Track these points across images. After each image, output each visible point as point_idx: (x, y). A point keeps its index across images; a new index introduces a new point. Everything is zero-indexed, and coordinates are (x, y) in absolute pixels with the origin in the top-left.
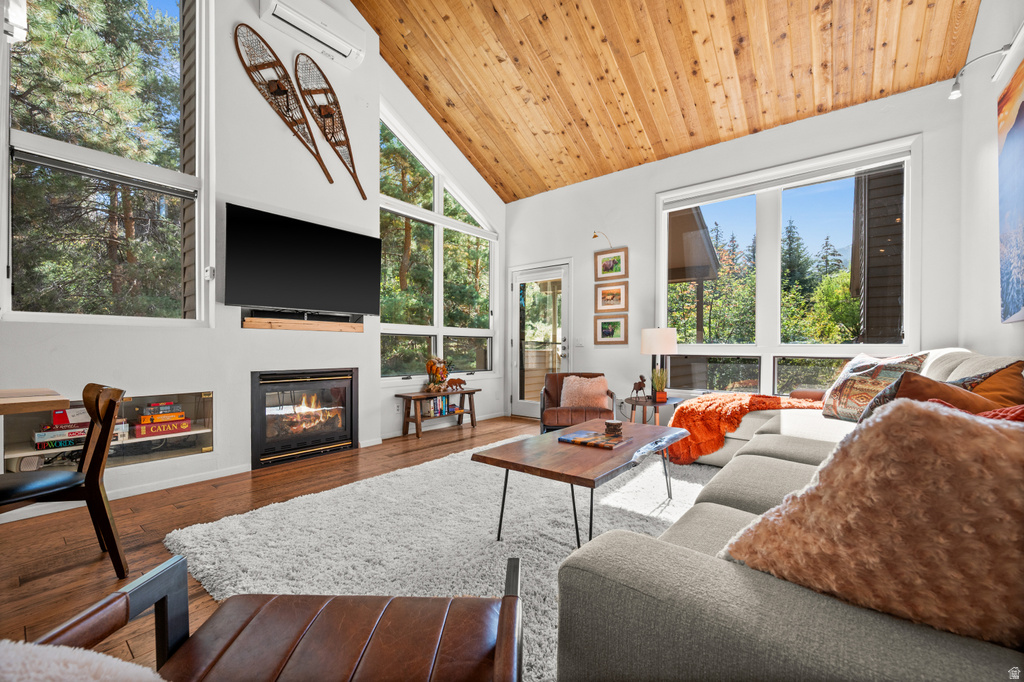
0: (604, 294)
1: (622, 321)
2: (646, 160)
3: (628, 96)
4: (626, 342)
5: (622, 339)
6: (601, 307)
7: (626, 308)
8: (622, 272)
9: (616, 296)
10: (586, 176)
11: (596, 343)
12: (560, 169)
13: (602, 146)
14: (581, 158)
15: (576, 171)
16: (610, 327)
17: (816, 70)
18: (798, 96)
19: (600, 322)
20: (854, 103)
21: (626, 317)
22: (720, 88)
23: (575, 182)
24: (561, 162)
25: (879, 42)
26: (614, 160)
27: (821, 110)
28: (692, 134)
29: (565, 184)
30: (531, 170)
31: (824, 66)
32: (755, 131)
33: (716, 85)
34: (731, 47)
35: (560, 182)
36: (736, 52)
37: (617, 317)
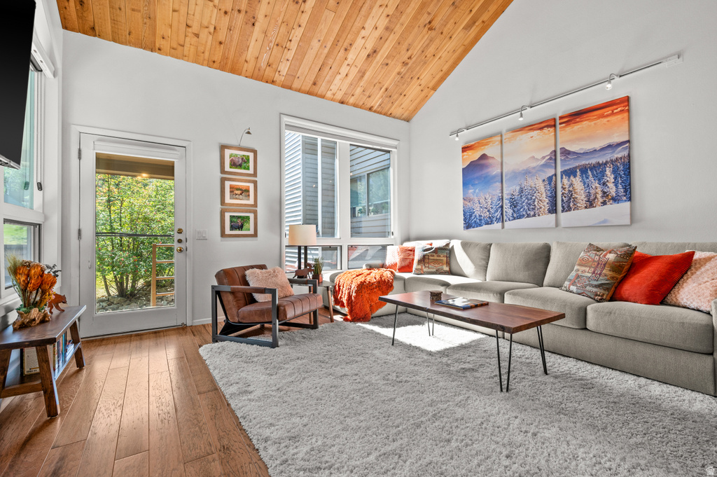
0: (232, 189)
1: (252, 216)
2: (273, 82)
3: (301, 30)
4: (255, 235)
5: (252, 232)
6: (228, 200)
7: (255, 205)
8: (251, 171)
9: (245, 192)
10: (212, 63)
11: (223, 234)
12: (191, 40)
13: (250, 49)
14: (222, 46)
15: (207, 54)
16: (239, 221)
17: (383, 89)
18: (369, 97)
19: (227, 215)
20: (381, 113)
21: (255, 213)
22: (349, 67)
23: (196, 62)
24: (197, 35)
25: (404, 94)
26: (249, 67)
27: (370, 109)
28: (314, 84)
29: (183, 57)
30: (151, 18)
31: (386, 90)
32: (342, 103)
33: (348, 65)
34: (369, 51)
35: (177, 51)
36: (368, 56)
37: (246, 211)
